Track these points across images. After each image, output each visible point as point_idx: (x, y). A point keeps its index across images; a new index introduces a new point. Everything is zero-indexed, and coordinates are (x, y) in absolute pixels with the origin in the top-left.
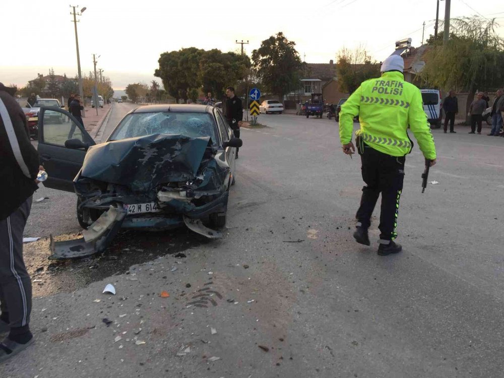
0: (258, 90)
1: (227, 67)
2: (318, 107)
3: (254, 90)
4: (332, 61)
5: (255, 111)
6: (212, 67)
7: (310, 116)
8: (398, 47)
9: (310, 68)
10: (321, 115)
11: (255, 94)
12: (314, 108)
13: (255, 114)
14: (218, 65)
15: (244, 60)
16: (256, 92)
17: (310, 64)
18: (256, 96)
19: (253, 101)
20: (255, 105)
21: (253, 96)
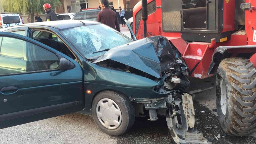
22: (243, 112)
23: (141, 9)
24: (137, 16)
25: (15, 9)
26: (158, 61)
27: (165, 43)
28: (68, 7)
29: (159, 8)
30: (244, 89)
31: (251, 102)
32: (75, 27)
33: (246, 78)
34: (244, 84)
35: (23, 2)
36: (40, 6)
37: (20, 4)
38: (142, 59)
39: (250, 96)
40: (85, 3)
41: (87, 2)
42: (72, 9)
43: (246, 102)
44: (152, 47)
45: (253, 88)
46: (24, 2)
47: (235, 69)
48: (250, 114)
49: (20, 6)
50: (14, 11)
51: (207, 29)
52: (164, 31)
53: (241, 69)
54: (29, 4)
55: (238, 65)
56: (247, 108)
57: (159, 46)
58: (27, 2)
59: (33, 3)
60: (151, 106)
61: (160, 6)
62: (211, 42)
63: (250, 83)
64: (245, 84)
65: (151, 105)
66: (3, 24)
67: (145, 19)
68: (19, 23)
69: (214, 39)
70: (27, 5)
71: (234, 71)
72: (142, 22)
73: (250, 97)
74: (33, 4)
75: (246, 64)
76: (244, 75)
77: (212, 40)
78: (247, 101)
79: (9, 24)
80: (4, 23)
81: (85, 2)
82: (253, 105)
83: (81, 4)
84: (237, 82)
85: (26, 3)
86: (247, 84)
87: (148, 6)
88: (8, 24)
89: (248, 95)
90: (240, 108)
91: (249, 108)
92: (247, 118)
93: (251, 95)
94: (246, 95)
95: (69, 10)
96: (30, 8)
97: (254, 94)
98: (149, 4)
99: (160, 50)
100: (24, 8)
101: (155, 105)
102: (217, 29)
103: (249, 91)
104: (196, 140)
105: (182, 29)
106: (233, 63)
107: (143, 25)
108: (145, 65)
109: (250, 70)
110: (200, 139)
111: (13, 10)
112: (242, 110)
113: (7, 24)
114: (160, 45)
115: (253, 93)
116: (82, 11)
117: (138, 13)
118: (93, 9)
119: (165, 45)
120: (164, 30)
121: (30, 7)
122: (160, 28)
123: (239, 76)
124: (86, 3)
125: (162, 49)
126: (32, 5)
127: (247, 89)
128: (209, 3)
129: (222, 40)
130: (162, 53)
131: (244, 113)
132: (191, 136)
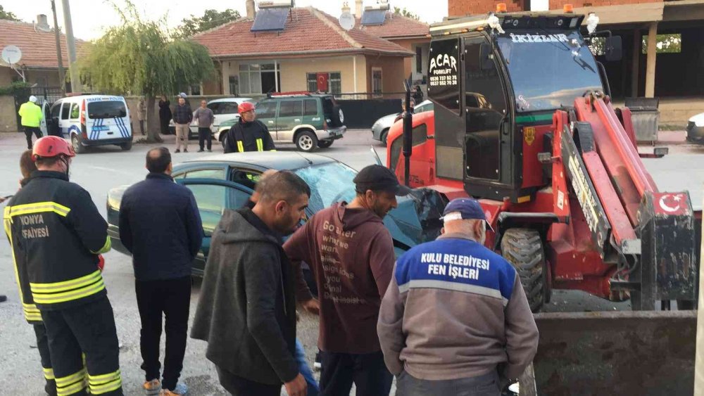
23: (401, 135)
24: (394, 144)
25: (116, 86)
26: (420, 227)
27: (434, 199)
28: (233, 80)
29: (432, 138)
33: (526, 255)
34: (522, 262)
35: (135, 69)
36: (173, 80)
37: (128, 75)
38: (397, 223)
40: (274, 73)
41: (278, 68)
42: (239, 83)
44: (413, 207)
45: (532, 268)
46: (137, 71)
47: (514, 243)
49: (128, 78)
50: (114, 89)
51: (500, 182)
52: (437, 177)
53: (522, 244)
54: (149, 74)
55: (520, 239)
57: (424, 203)
58: (144, 71)
59: (157, 73)
61: (433, 135)
62: (503, 201)
63: (529, 261)
64: (524, 263)
66: (88, 119)
67: (408, 153)
68: (123, 118)
69: (508, 198)
70: (145, 76)
71: (513, 246)
72: (402, 157)
74: (157, 75)
75: (530, 238)
76: (524, 251)
77: (504, 199)
79: (101, 120)
80: (91, 117)
81: (274, 68)
82: (532, 290)
83: (262, 73)
84: (515, 260)
85: (142, 72)
86: (527, 263)
87: (414, 131)
88: (99, 119)
95: (234, 86)
96: (150, 85)
98: (415, 128)
99: (427, 210)
100: (137, 83)
102: (513, 184)
105: (464, 177)
106: (515, 236)
107: (404, 162)
108: (401, 232)
109: (533, 245)
111: (111, 85)
113: (97, 120)
114: (426, 203)
115: (532, 275)
116: (271, 98)
117: (396, 139)
118: (297, 95)
119: (435, 203)
120: (438, 175)
121: (150, 81)
122: (432, 170)
123: (517, 253)
124: (276, 71)
125: (429, 209)
126: (155, 78)
128: (503, 144)
129: (521, 200)
130: (429, 215)
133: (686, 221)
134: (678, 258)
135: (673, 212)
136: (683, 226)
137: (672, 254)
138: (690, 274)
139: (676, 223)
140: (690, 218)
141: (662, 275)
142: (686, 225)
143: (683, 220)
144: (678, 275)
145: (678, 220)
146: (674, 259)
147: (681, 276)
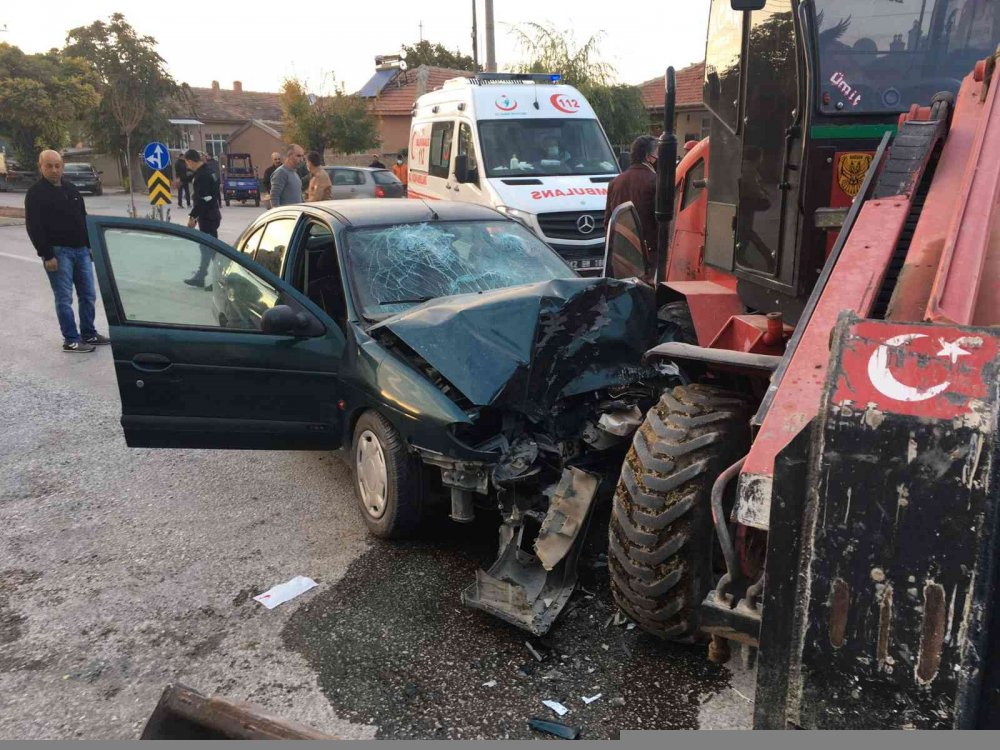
0: (161, 147)
1: (52, 89)
2: (250, 184)
3: (154, 147)
4: (216, 84)
5: (160, 195)
6: (15, 89)
7: (232, 202)
8: (380, 66)
9: (194, 96)
10: (258, 199)
11: (156, 156)
12: (241, 184)
13: (161, 201)
14: (30, 83)
15: (87, 74)
16: (158, 150)
17: (196, 89)
18: (159, 161)
19: (153, 172)
20: (159, 181)
21: (151, 159)
22: (629, 559)
30: (643, 488)
31: (653, 532)
32: (398, 225)
33: (665, 457)
34: (650, 471)
39: (653, 515)
43: (639, 530)
45: (671, 492)
47: (654, 421)
48: (646, 569)
53: (671, 427)
55: (675, 412)
56: (639, 547)
60: (453, 479)
63: (670, 473)
64: (654, 474)
65: (455, 475)
69: (778, 313)
71: (651, 427)
73: (652, 519)
75: (700, 414)
76: (667, 444)
77: (770, 316)
78: (643, 528)
82: (658, 544)
84: (638, 463)
86: (660, 476)
89: (650, 510)
90: (622, 544)
91: (645, 550)
92: (640, 580)
93: (657, 513)
94: (644, 509)
97: (667, 511)
101: (462, 477)
103: (655, 496)
104: (508, 602)
105: (734, 265)
109: (696, 433)
110: (516, 603)
112: (627, 551)
115: (665, 507)
122: (702, 250)
123: (650, 446)
127: (651, 491)
131: (631, 561)
132: (496, 589)
133: (958, 452)
134: (900, 595)
135: (909, 404)
136: (942, 469)
137: (877, 573)
138: (945, 669)
139: (912, 453)
140: (978, 442)
141: (825, 643)
142: (957, 467)
143: (947, 444)
144: (890, 660)
145: (923, 443)
146: (884, 593)
147: (903, 667)
